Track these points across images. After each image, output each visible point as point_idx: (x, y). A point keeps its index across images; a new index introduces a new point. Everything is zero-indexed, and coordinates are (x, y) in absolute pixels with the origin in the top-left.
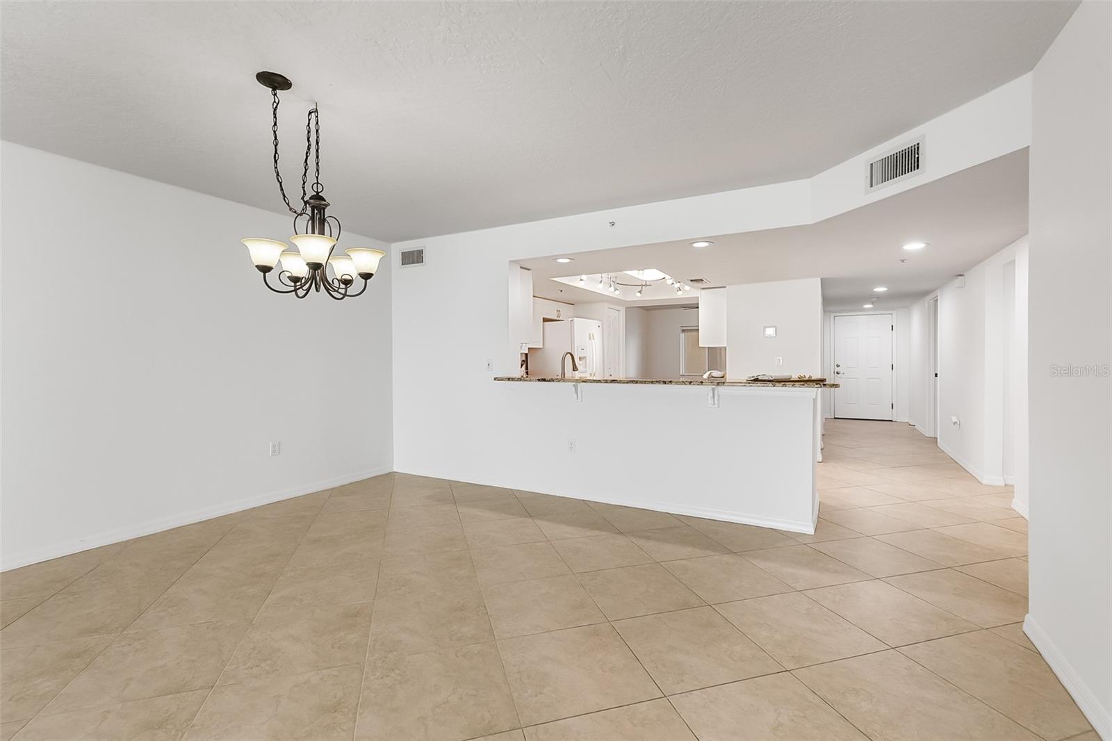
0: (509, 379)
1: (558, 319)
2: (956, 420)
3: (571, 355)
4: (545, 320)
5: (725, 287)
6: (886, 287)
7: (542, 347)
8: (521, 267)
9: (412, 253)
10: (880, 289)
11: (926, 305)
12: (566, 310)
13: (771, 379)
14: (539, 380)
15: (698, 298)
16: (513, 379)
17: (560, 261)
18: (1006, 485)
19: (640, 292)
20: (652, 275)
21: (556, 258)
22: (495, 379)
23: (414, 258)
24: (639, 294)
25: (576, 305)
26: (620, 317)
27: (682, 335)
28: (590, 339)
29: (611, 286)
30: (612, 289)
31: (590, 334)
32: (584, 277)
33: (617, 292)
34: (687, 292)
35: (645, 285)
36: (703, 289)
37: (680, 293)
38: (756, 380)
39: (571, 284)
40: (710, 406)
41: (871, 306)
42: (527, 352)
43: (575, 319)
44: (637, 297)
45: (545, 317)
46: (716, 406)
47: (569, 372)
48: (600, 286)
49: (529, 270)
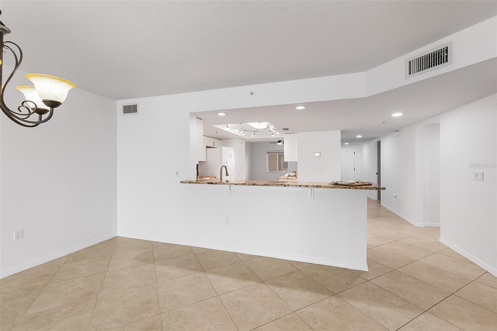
0: (190, 183)
1: (213, 147)
2: (395, 195)
3: (225, 167)
4: (207, 147)
5: (297, 133)
6: (361, 135)
7: (205, 161)
8: (197, 118)
9: (130, 106)
10: (359, 136)
11: (373, 143)
12: (217, 143)
13: (346, 184)
14: (208, 183)
15: (284, 138)
16: (192, 183)
17: (220, 114)
18: (425, 227)
19: (254, 134)
20: (262, 126)
21: (217, 112)
22: (181, 182)
23: (130, 109)
24: (253, 136)
25: (222, 140)
26: (243, 146)
27: (267, 155)
28: (230, 157)
29: (241, 131)
30: (242, 132)
31: (230, 155)
32: (229, 125)
33: (244, 134)
34: (278, 135)
35: (256, 131)
36: (286, 133)
37: (273, 135)
38: (336, 184)
39: (222, 129)
40: (309, 198)
41: (348, 144)
42: (198, 164)
43: (223, 147)
44: (253, 137)
45: (207, 145)
46: (312, 198)
47: (225, 178)
48: (237, 130)
49: (201, 119)
